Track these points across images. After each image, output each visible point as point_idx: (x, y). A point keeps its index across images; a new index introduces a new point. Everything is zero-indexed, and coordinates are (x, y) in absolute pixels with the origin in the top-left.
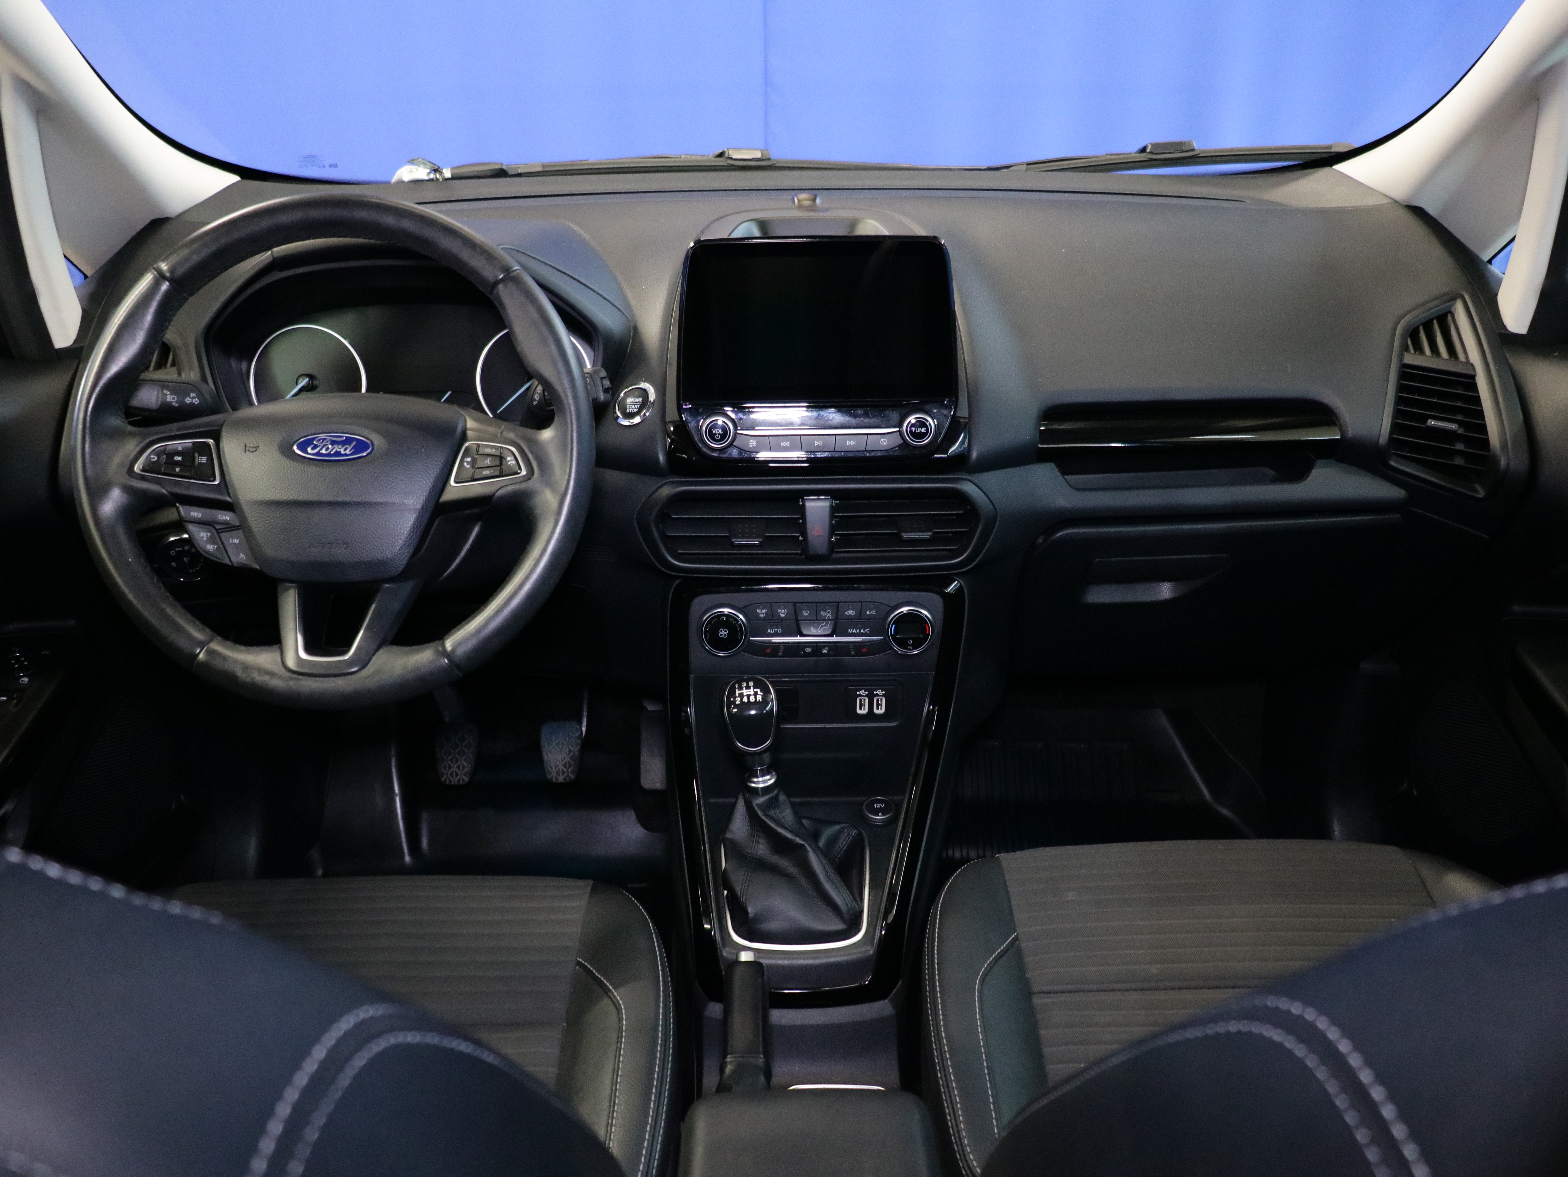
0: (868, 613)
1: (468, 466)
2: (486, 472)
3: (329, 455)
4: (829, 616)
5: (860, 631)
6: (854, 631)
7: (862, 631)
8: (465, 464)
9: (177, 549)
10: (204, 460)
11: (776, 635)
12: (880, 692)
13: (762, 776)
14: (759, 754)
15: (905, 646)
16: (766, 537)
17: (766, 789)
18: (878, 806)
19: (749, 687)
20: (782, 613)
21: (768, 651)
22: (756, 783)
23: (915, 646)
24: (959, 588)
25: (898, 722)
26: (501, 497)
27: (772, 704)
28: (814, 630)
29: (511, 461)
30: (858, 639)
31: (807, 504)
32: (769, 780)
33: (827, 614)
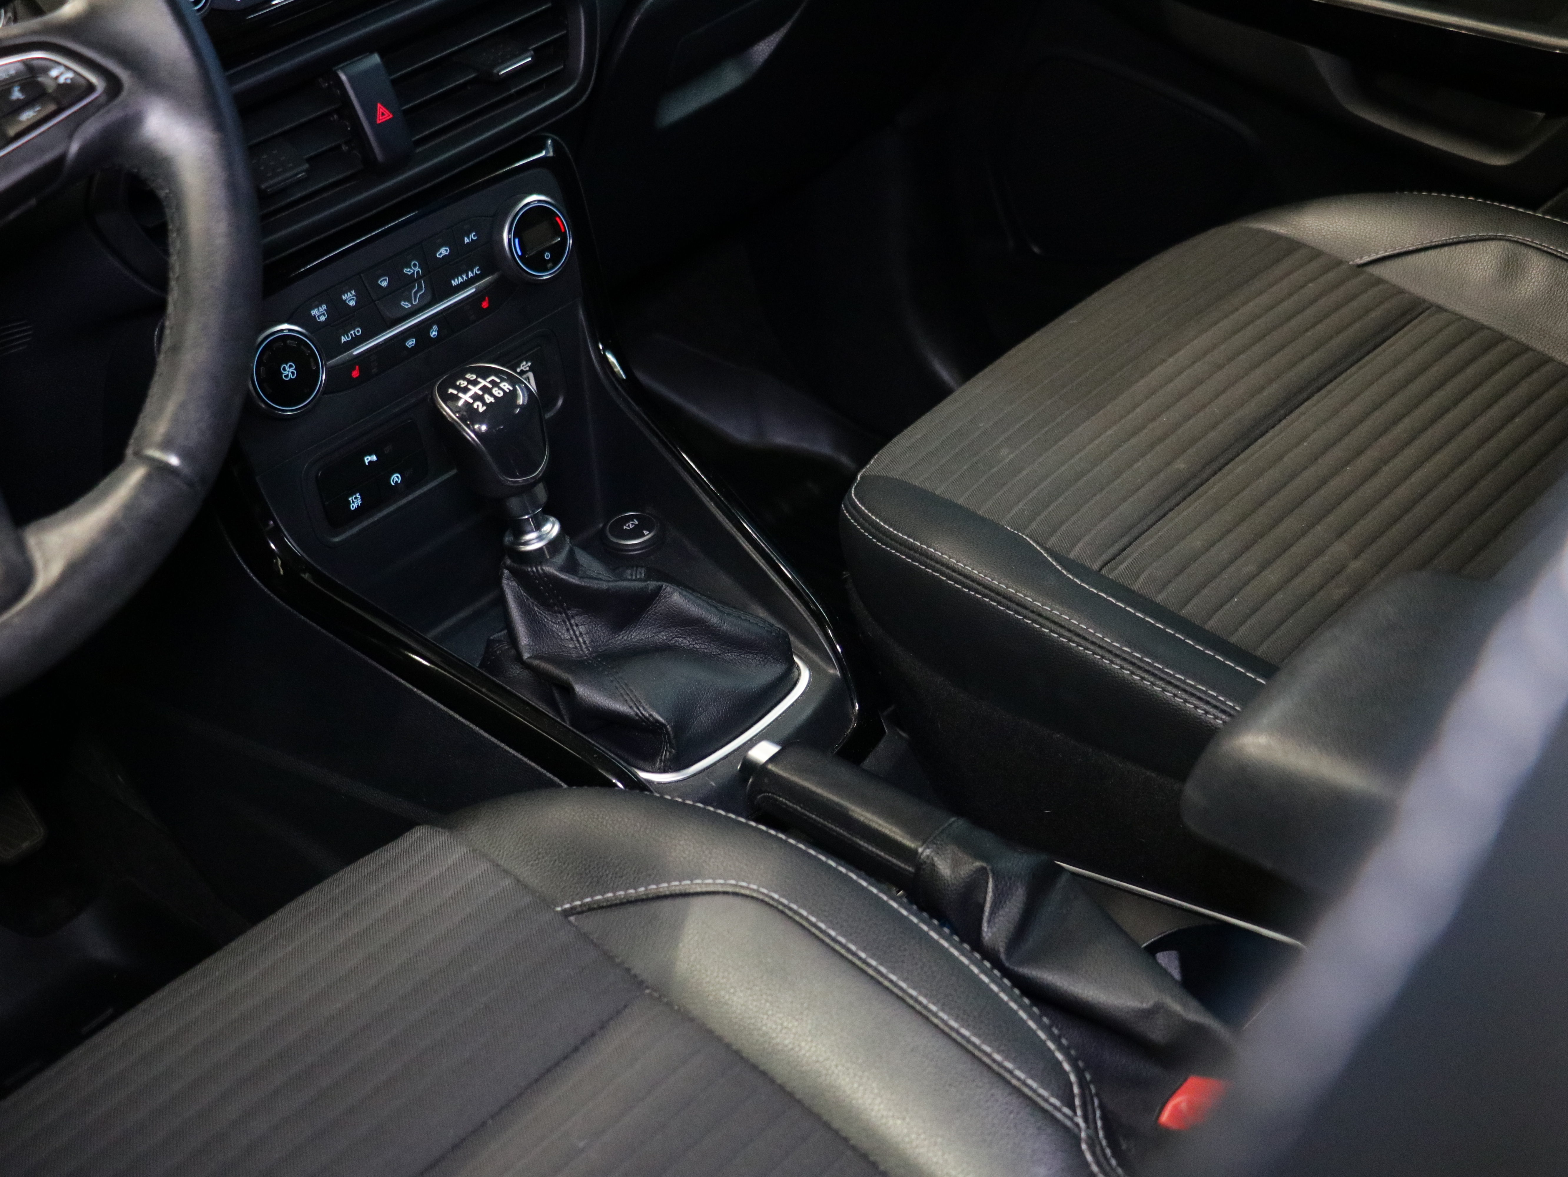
0: (466, 240)
2: (27, 115)
4: (418, 272)
5: (467, 276)
6: (460, 280)
7: (470, 275)
11: (356, 342)
12: (525, 366)
13: (538, 527)
14: (529, 488)
15: (542, 266)
16: (308, 160)
17: (554, 545)
18: (629, 526)
19: (475, 383)
20: (350, 298)
21: (355, 374)
22: (533, 542)
23: (555, 260)
24: (556, 146)
25: (560, 402)
26: (82, 150)
27: (526, 393)
28: (406, 305)
29: (62, 74)
30: (471, 290)
31: (343, 77)
32: (552, 529)
33: (413, 269)
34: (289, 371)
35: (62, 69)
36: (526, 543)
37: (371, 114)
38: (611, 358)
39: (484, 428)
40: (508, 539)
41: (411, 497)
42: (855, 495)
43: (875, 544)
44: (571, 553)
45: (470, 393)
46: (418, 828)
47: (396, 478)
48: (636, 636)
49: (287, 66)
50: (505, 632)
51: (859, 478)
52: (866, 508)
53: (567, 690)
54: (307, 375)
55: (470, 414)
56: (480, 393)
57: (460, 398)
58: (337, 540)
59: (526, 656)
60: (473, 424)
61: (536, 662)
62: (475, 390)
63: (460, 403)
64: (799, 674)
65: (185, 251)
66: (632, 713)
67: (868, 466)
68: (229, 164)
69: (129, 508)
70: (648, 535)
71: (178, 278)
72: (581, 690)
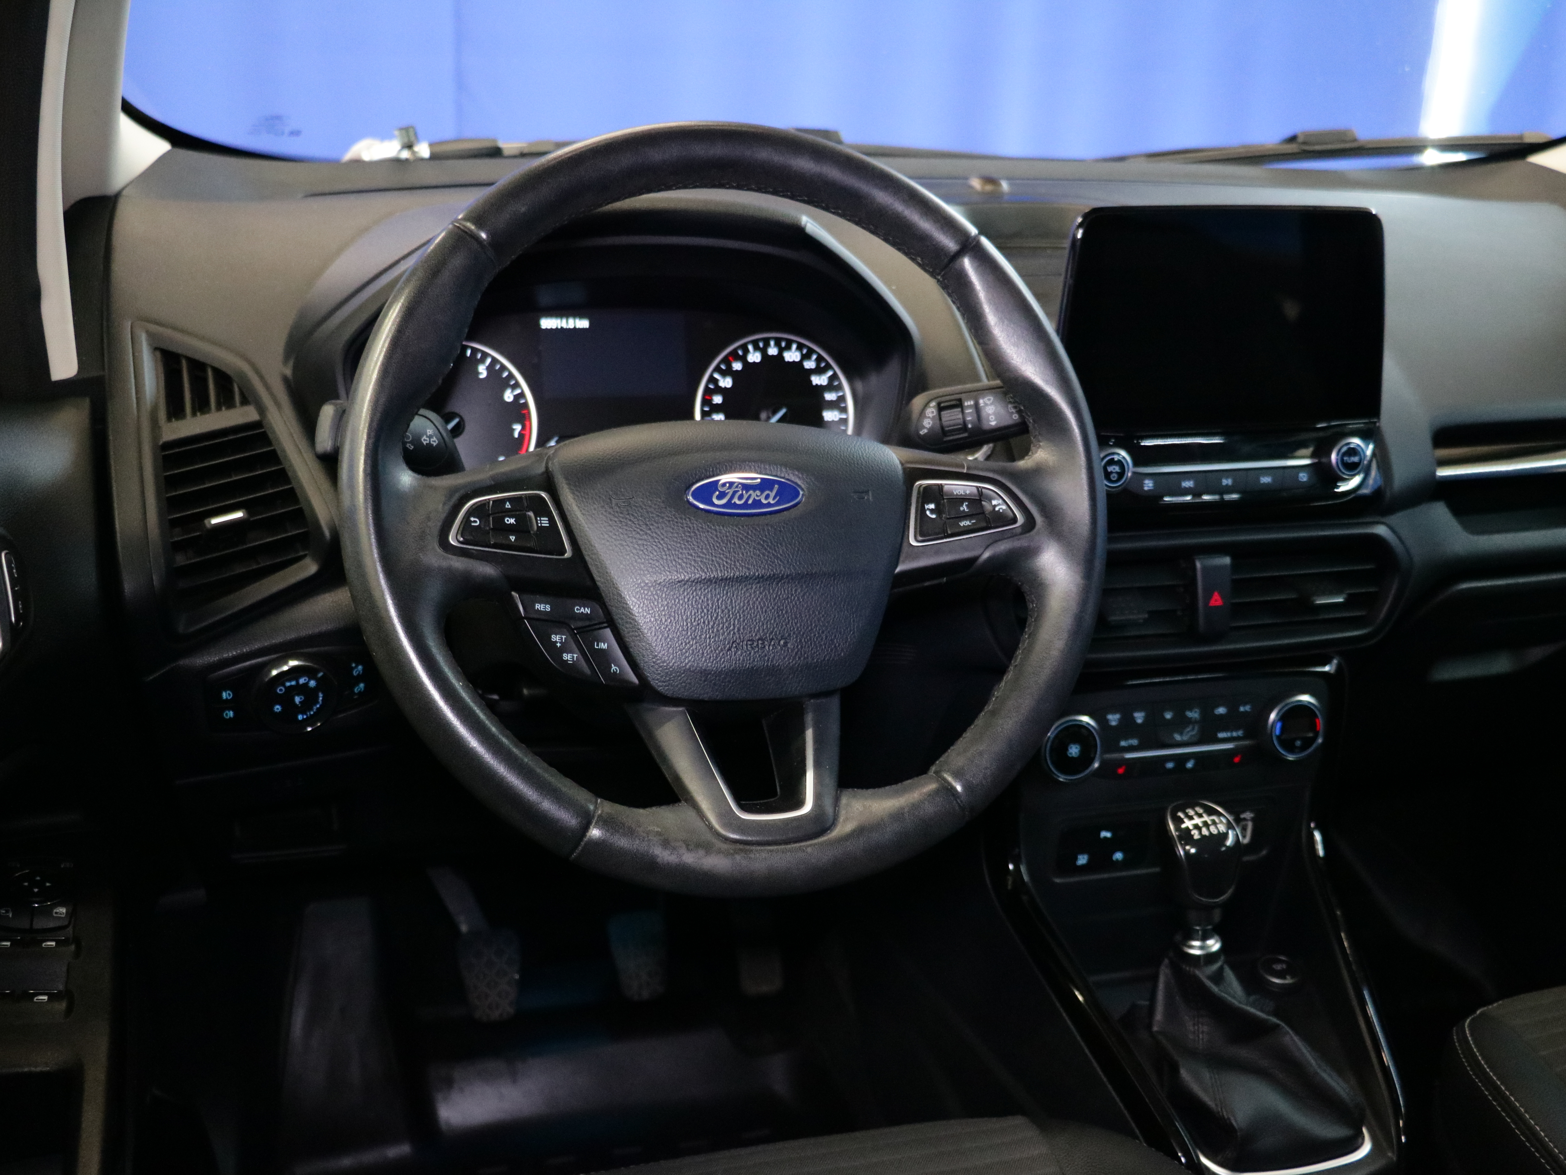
0: (1242, 709)
1: (934, 516)
2: (965, 523)
3: (745, 506)
4: (1196, 718)
5: (1232, 734)
6: (1225, 735)
7: (1235, 734)
8: (928, 513)
9: (288, 684)
10: (545, 522)
11: (1131, 749)
12: (1248, 815)
13: (1204, 938)
14: (1209, 908)
15: (1291, 749)
16: (1149, 612)
17: (1210, 958)
18: (1278, 967)
19: (1200, 816)
20: (1139, 717)
21: (1121, 771)
22: (1195, 948)
23: (1303, 748)
24: (1339, 668)
25: (1264, 852)
26: (990, 559)
27: (1235, 839)
28: (1178, 737)
29: (999, 505)
30: (1229, 746)
31: (1198, 565)
32: (1214, 945)
33: (1194, 714)
34: (1074, 750)
35: (1000, 501)
36: (1192, 947)
37: (1208, 596)
38: (1318, 836)
39: (1193, 851)
40: (1178, 938)
41: (1124, 874)
42: (1469, 1026)
43: (1467, 1072)
44: (1221, 969)
45: (1194, 822)
46: (1020, 1117)
47: (1119, 856)
48: (1244, 1053)
49: (1163, 543)
50: (1147, 1003)
51: (1478, 1012)
52: (1472, 1039)
53: (1174, 1069)
54: (1086, 759)
55: (1186, 835)
56: (1201, 825)
57: (1184, 822)
58: (1058, 880)
59: (1155, 1029)
60: (1187, 844)
61: (1160, 1037)
62: (1198, 821)
63: (1183, 826)
64: (1362, 1144)
65: (1029, 650)
66: (1215, 1110)
67: (1490, 1007)
68: (1083, 603)
69: (915, 806)
70: (1288, 981)
71: (1016, 666)
72: (1184, 1073)
